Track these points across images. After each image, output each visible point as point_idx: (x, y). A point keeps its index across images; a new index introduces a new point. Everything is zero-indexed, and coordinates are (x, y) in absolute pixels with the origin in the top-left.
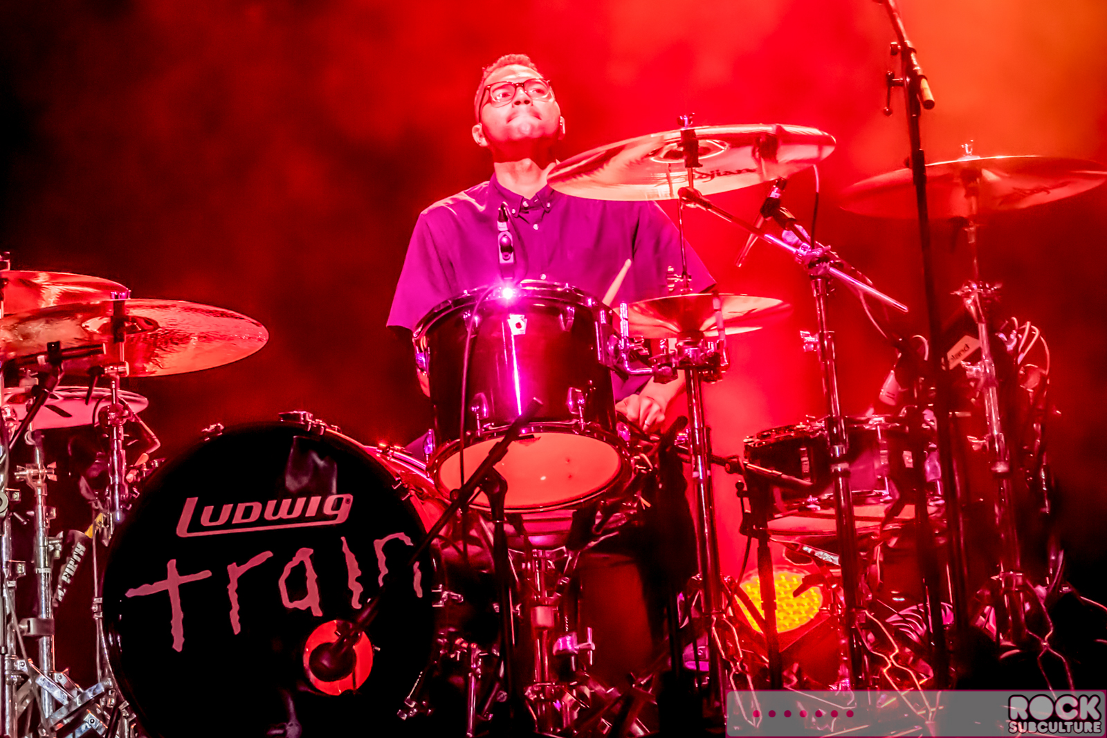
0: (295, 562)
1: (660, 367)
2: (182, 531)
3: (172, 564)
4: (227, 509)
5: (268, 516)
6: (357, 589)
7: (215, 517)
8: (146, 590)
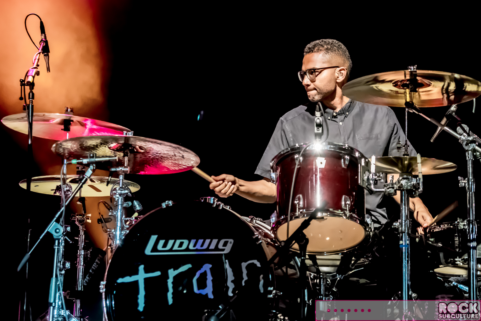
0: (202, 271)
1: (388, 188)
2: (148, 251)
3: (141, 267)
4: (171, 242)
5: (191, 247)
6: (231, 286)
7: (165, 245)
8: (128, 279)
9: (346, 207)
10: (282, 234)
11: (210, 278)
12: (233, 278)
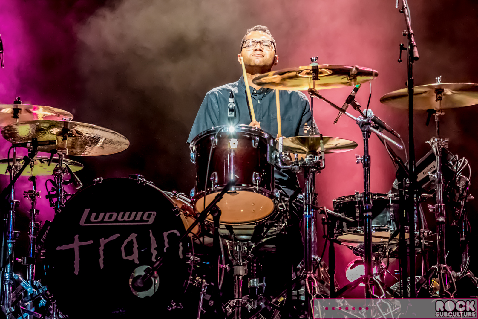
0: (129, 239)
1: (294, 166)
2: (82, 223)
3: (77, 237)
4: (102, 215)
5: (119, 219)
6: (155, 253)
7: (97, 218)
8: (64, 247)
9: (256, 182)
10: (200, 206)
11: (136, 246)
12: (156, 246)
